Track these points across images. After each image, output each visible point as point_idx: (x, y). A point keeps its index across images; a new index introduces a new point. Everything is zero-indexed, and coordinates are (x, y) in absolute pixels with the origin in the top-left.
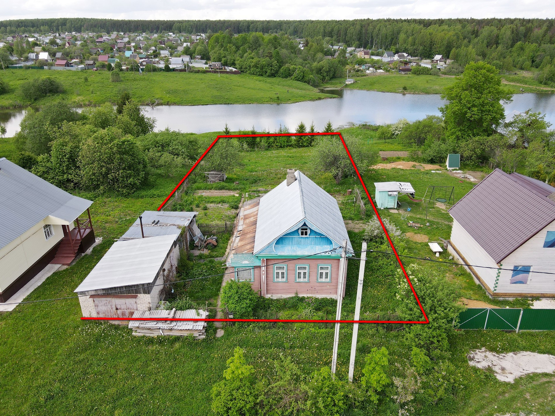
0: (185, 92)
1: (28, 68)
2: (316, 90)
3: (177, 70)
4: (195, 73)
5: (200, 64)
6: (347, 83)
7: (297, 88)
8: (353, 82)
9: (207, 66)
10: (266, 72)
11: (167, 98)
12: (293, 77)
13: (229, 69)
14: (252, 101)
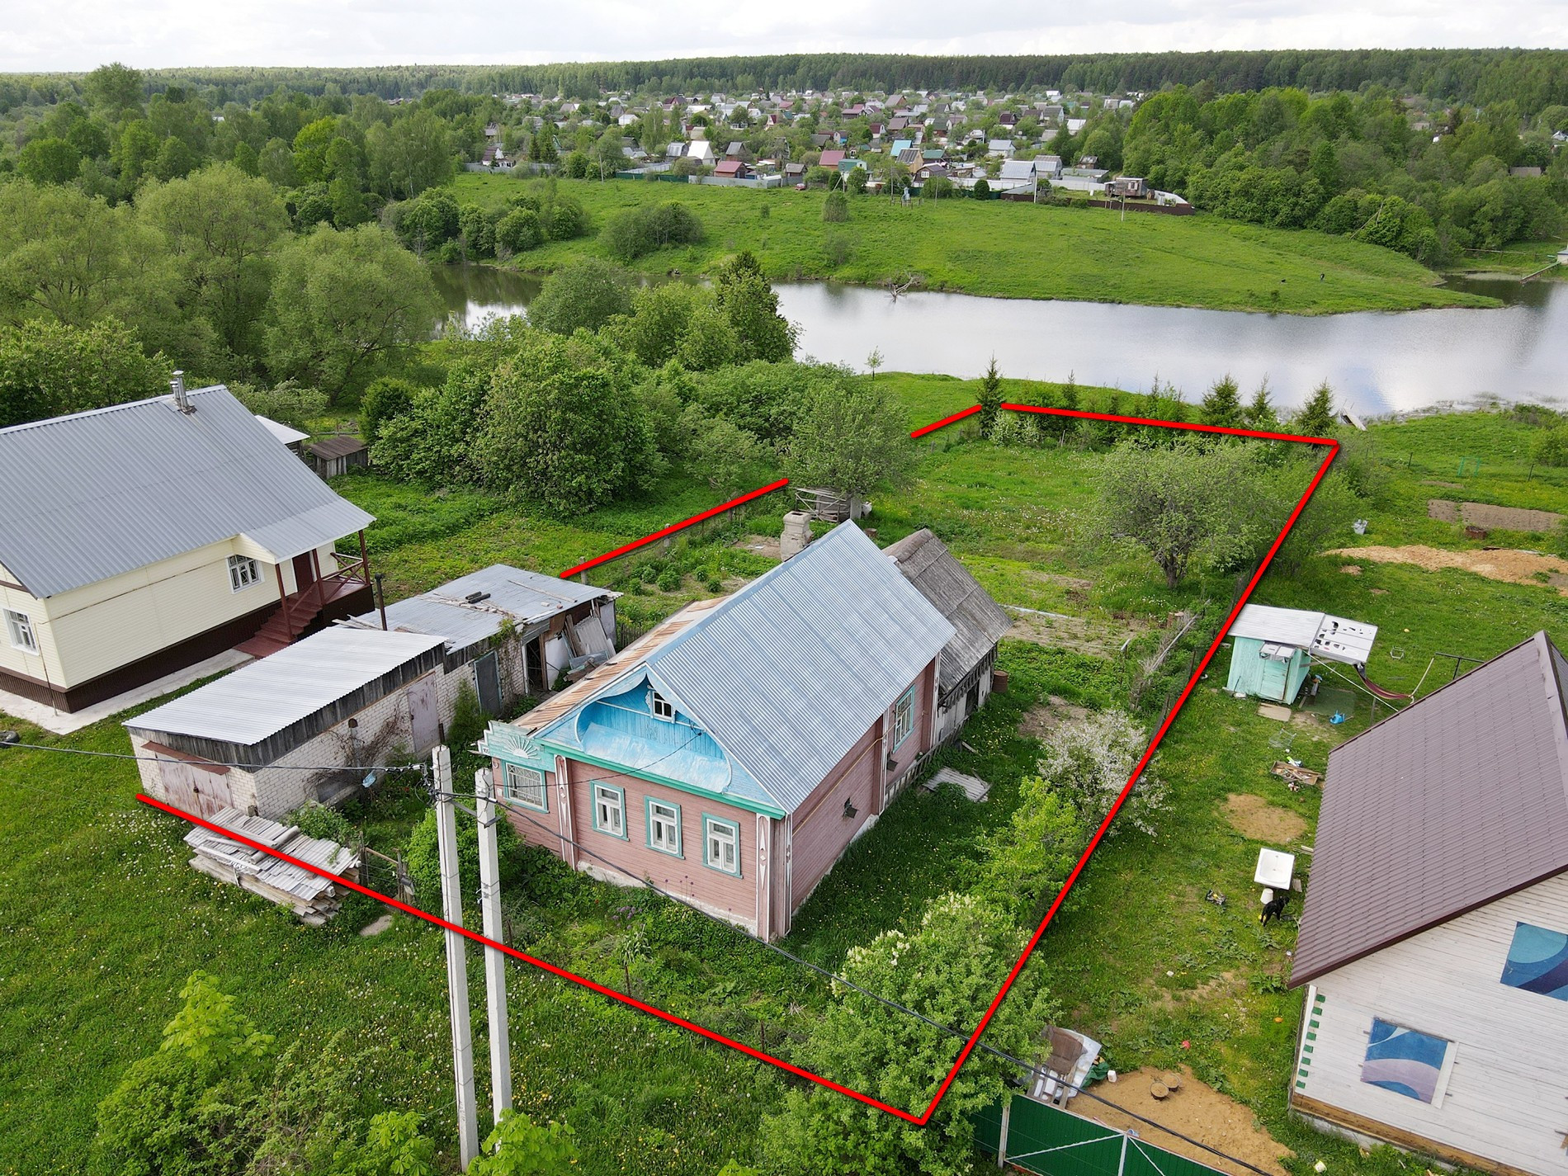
0: (1002, 258)
1: (656, 177)
2: (1432, 277)
3: (1008, 196)
4: (1057, 205)
5: (1084, 182)
6: (1562, 260)
7: (1364, 268)
9: (1103, 187)
10: (1276, 212)
11: (945, 271)
12: (1362, 232)
13: (1164, 197)
14: (1187, 300)
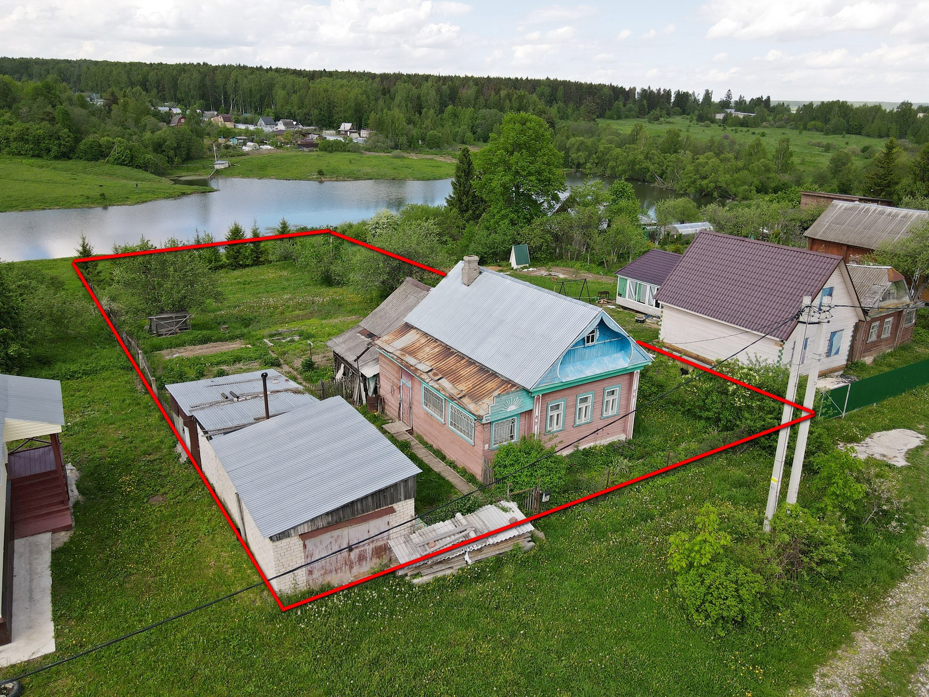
2: (165, 180)
6: (217, 167)
7: (127, 178)
8: (227, 165)
12: (111, 159)
